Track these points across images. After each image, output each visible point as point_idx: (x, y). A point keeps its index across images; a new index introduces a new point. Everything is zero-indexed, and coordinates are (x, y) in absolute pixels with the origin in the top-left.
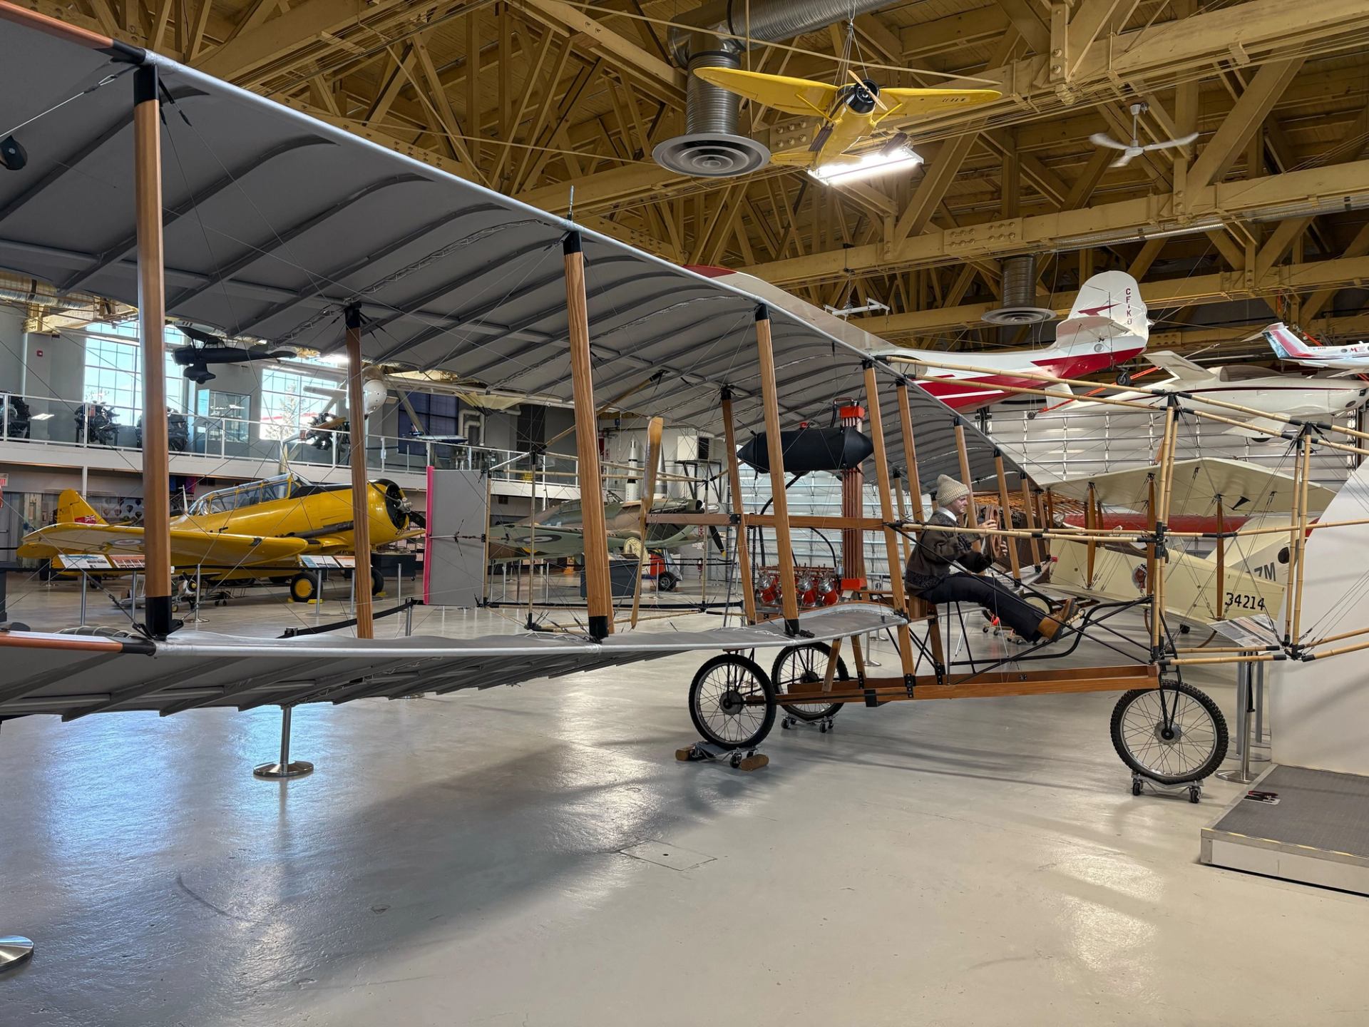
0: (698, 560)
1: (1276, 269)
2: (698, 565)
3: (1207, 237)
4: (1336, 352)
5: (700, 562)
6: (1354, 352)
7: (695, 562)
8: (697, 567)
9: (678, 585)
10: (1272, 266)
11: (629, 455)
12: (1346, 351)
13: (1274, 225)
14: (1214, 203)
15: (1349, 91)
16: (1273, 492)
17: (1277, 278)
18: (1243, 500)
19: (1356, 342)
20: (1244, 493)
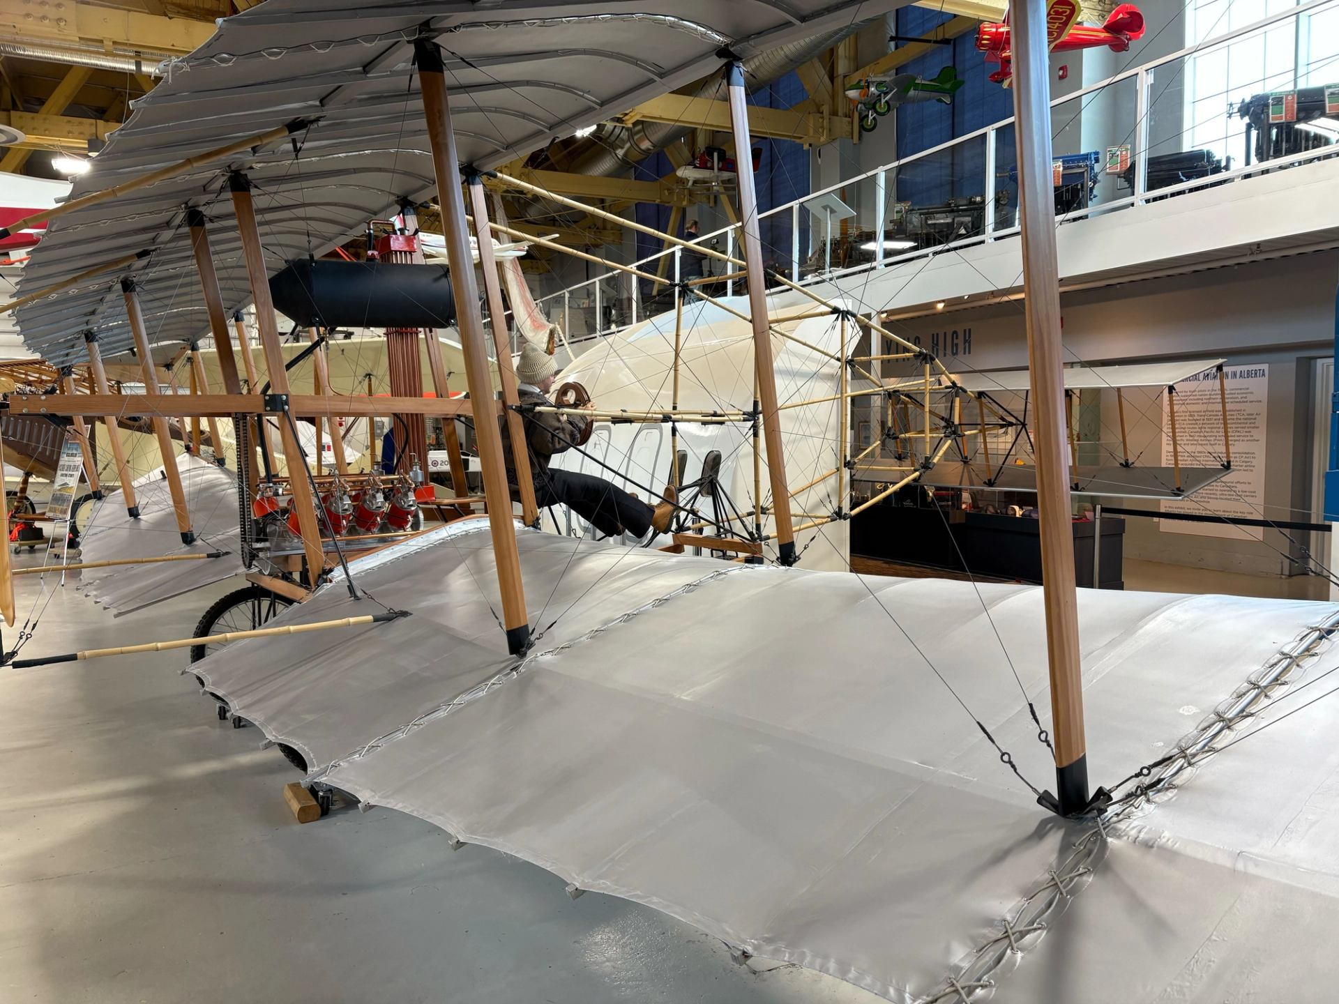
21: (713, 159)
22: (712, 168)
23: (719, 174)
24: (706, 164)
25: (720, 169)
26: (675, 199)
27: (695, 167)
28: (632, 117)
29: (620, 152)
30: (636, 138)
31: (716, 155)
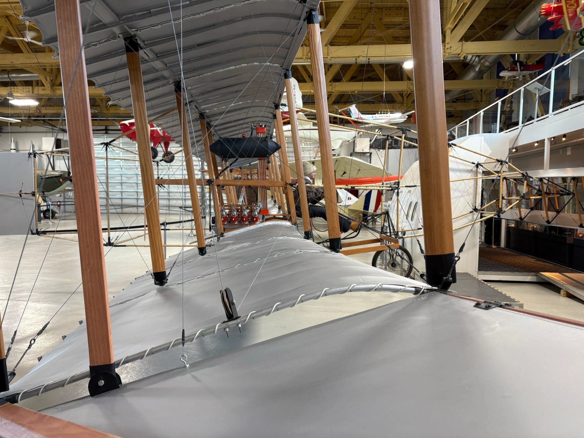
0: (58, 202)
1: (330, 83)
2: (57, 205)
3: (306, 67)
4: (369, 117)
5: (59, 203)
6: (375, 118)
7: (56, 203)
8: (57, 206)
9: (56, 215)
10: (329, 82)
11: (11, 145)
12: (373, 117)
13: (331, 65)
14: (327, 53)
15: (354, 17)
16: (359, 170)
17: (331, 87)
18: (345, 173)
19: (375, 114)
20: (345, 170)
21: (517, 66)
22: (517, 70)
23: (522, 72)
24: (514, 69)
25: (521, 70)
26: (506, 86)
27: (509, 71)
28: (462, 55)
29: (477, 69)
30: (482, 62)
31: (518, 64)
